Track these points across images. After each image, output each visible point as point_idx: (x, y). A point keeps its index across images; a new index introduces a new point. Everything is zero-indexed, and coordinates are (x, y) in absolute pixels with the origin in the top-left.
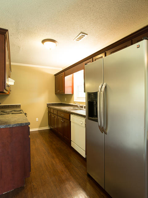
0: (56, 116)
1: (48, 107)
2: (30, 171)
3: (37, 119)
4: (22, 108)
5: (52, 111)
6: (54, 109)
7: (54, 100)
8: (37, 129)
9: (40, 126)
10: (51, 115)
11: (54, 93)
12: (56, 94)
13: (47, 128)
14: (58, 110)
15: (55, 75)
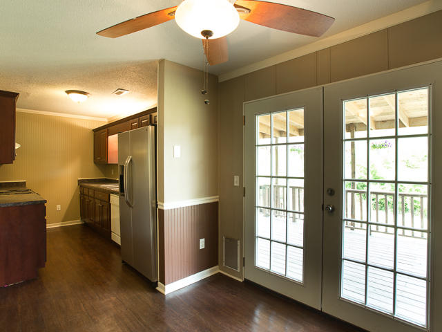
0: (91, 199)
1: (81, 186)
2: (46, 261)
3: (59, 207)
4: (28, 186)
5: (86, 192)
6: (89, 188)
7: (92, 173)
8: (58, 225)
9: (64, 220)
10: (84, 199)
11: (92, 161)
12: (95, 163)
13: (78, 222)
14: (95, 190)
15: (95, 131)
